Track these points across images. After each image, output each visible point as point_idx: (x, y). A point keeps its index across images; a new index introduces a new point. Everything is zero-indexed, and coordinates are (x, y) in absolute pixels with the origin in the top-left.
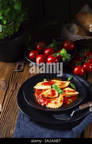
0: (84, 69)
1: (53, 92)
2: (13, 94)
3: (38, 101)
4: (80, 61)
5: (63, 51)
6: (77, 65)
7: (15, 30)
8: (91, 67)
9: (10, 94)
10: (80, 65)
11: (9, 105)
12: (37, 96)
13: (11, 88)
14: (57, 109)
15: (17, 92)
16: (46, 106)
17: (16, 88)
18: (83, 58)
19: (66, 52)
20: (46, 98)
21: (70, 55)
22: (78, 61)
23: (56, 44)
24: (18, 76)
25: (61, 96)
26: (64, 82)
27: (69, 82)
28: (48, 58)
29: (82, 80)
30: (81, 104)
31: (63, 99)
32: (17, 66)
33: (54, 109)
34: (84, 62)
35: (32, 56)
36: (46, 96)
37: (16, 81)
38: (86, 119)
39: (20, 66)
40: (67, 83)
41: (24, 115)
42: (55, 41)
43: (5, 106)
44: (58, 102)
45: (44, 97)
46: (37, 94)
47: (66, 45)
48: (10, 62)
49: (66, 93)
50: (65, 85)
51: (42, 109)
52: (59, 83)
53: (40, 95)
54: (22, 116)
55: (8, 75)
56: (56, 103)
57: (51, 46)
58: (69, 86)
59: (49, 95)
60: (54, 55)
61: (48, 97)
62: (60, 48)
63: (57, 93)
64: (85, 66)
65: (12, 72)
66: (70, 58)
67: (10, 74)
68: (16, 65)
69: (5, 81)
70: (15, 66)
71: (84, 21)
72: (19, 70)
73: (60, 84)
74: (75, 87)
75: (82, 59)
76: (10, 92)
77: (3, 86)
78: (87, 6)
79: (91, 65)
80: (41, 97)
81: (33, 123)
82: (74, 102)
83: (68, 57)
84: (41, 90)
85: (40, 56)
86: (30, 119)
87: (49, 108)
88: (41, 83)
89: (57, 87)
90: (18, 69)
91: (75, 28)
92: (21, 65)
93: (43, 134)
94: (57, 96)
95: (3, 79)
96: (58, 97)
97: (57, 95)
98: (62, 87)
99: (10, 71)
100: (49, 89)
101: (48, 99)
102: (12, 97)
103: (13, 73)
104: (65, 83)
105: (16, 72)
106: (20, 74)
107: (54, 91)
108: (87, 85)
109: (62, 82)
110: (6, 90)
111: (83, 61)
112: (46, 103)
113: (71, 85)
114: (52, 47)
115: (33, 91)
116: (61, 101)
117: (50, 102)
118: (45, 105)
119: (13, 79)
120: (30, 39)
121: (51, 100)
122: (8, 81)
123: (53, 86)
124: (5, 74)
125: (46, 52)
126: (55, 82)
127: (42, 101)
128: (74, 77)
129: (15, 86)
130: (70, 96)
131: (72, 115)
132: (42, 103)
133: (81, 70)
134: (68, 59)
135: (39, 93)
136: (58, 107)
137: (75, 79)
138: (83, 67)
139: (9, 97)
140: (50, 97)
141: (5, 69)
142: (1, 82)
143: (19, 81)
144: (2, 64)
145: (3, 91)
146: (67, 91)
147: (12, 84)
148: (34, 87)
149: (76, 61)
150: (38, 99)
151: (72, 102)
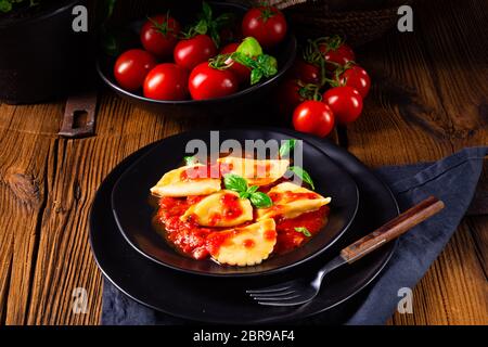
1: (231, 203)
2: (68, 225)
5: (248, 48)
6: (304, 96)
8: (356, 103)
9: (57, 223)
10: (315, 97)
11: (58, 269)
12: (168, 223)
13: (57, 202)
14: (256, 265)
15: (85, 214)
16: (213, 259)
17: (76, 198)
18: (323, 70)
20: (205, 227)
21: (274, 61)
22: (306, 82)
26: (267, 162)
27: (285, 163)
28: (195, 76)
31: (274, 228)
32: (69, 114)
35: (128, 71)
36: (205, 220)
37: (74, 173)
38: (373, 295)
40: (280, 167)
41: (125, 302)
42: (210, 13)
43: (44, 273)
44: (255, 238)
45: (200, 227)
46: (168, 217)
47: (253, 23)
48: (38, 103)
49: (282, 202)
51: (196, 269)
53: (182, 218)
54: (117, 308)
55: (38, 153)
56: (249, 244)
57: (197, 29)
59: (216, 216)
60: (214, 63)
61: (213, 222)
62: (231, 39)
63: (245, 205)
64: (333, 99)
65: (53, 140)
66: (275, 71)
67: (44, 147)
68: (63, 110)
69: (30, 175)
70: (61, 117)
72: (77, 131)
75: (319, 76)
76: (54, 217)
77: (22, 197)
79: (355, 96)
80: (187, 225)
82: (318, 236)
83: (270, 66)
84: (183, 199)
86: (151, 314)
87: (225, 266)
88: (175, 172)
89: (243, 182)
90: (75, 125)
92: (84, 112)
94: (250, 218)
95: (21, 170)
96: (254, 221)
97: (248, 215)
98: (264, 183)
99: (42, 138)
100: (214, 192)
101: (216, 233)
102: (66, 235)
103: (57, 142)
105: (67, 138)
106: (84, 143)
107: (236, 198)
108: (353, 167)
110: (37, 208)
111: (325, 80)
112: (209, 248)
114: (203, 32)
115: (150, 205)
116: (269, 235)
117: (227, 240)
118: (206, 256)
119: (59, 166)
120: (111, 8)
121: (228, 236)
122: (40, 176)
123: (227, 181)
124: (24, 149)
125: (182, 54)
127: (192, 240)
129: (70, 192)
130: (298, 215)
131: (318, 283)
133: (321, 115)
134: (271, 77)
135: (175, 209)
136: (259, 261)
138: (327, 103)
139: (56, 236)
140: (223, 222)
141: (21, 131)
142: (12, 179)
143: (86, 171)
144: (9, 114)
145: (28, 215)
146: (285, 196)
147: (60, 185)
148: (152, 190)
149: (300, 84)
150: (175, 234)
151: (309, 235)
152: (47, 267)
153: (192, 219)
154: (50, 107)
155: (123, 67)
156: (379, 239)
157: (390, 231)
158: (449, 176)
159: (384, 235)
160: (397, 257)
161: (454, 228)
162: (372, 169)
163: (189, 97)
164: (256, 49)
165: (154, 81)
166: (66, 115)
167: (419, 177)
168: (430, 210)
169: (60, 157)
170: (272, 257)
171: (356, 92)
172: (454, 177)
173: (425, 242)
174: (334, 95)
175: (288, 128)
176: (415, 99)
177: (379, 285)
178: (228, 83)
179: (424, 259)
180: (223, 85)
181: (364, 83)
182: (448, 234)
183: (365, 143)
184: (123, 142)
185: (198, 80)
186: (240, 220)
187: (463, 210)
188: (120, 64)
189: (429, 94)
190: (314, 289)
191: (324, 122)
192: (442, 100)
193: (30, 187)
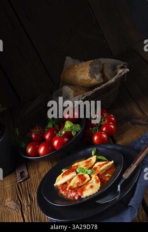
0: (105, 132)
1: (82, 178)
2: (32, 209)
3: (69, 197)
4: (95, 126)
5: (68, 125)
6: (94, 132)
8: (112, 127)
9: (28, 211)
10: (98, 131)
12: (63, 193)
13: (26, 204)
14: (96, 193)
15: (36, 204)
16: (82, 197)
17: (31, 200)
20: (76, 188)
21: (78, 125)
22: (92, 127)
24: (26, 186)
25: (93, 176)
26: (89, 159)
27: (95, 156)
28: (54, 141)
29: (110, 147)
30: (123, 172)
31: (98, 178)
32: (18, 174)
33: (94, 194)
34: (101, 126)
35: (31, 151)
36: (75, 186)
37: (28, 192)
38: (138, 184)
39: (22, 174)
40: (94, 159)
44: (93, 184)
45: (74, 189)
46: (63, 191)
49: (98, 169)
50: (91, 162)
51: (78, 202)
52: (82, 164)
53: (67, 189)
55: (13, 192)
56: (92, 187)
57: (49, 126)
58: (98, 160)
59: (78, 183)
60: (58, 135)
61: (78, 186)
62: (62, 124)
63: (86, 176)
64: (104, 129)
65: (16, 185)
66: (80, 128)
67: (14, 189)
68: (16, 174)
69: (13, 199)
70: (16, 176)
71: (75, 77)
72: (23, 179)
73: (85, 164)
74: (106, 157)
76: (26, 209)
77: (13, 207)
78: (68, 58)
79: (111, 125)
80: (70, 190)
82: (114, 175)
83: (78, 128)
84: (66, 183)
85: (43, 146)
87: (87, 197)
88: (60, 176)
89: (83, 169)
91: (68, 91)
92: (23, 172)
94: (90, 179)
95: (9, 199)
96: (91, 179)
97: (88, 178)
98: (90, 166)
99: (12, 186)
100: (75, 176)
101: (80, 188)
102: (33, 213)
103: (18, 185)
104: (91, 160)
105: (21, 182)
106: (27, 182)
107: (82, 175)
108: (119, 148)
109: (85, 161)
110: (20, 209)
112: (79, 194)
113: (100, 157)
114: (51, 127)
115: (56, 190)
116: (97, 181)
117: (84, 189)
118: (80, 197)
119: (21, 192)
121: (85, 187)
122: (17, 198)
123: (78, 171)
125: (47, 137)
126: (77, 166)
128: (98, 148)
129: (29, 199)
130: (104, 171)
131: (119, 189)
132: (75, 196)
133: (102, 136)
134: (79, 131)
135: (64, 188)
136: (97, 191)
137: (101, 149)
138: (102, 131)
139: (29, 214)
140: (81, 184)
141: (5, 187)
142: (7, 204)
143: (31, 190)
145: (17, 212)
146: (98, 167)
147: (24, 198)
148: (55, 185)
149: (91, 129)
150: (67, 195)
151: (111, 176)
153: (71, 188)
154: (11, 175)
155: (29, 150)
157: (136, 162)
159: (135, 164)
163: (55, 150)
164: (71, 124)
165: (42, 150)
167: (142, 141)
169: (21, 189)
170: (101, 188)
171: (111, 123)
174: (104, 127)
175: (91, 144)
176: (134, 116)
177: (139, 181)
178: (66, 139)
180: (65, 141)
181: (113, 119)
184: (40, 175)
185: (56, 143)
186: (86, 181)
188: (28, 149)
189: (138, 112)
190: (118, 192)
191: (104, 138)
192: (143, 113)
193: (14, 203)
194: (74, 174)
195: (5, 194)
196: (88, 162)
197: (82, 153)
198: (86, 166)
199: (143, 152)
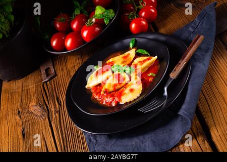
0: (145, 18)
2: (61, 116)
3: (104, 103)
4: (132, 10)
5: (99, 11)
6: (130, 18)
7: (10, 21)
8: (153, 11)
9: (56, 118)
10: (135, 17)
11: (64, 136)
12: (97, 97)
13: (53, 110)
14: (138, 98)
15: (66, 109)
16: (120, 103)
17: (60, 104)
18: (134, 4)
19: (104, 9)
20: (113, 92)
21: (112, 11)
22: (129, 12)
23: (82, 8)
24: (53, 86)
26: (126, 54)
27: (134, 50)
28: (83, 32)
29: (151, 37)
30: (170, 70)
32: (43, 72)
33: (135, 100)
34: (139, 10)
35: (57, 44)
36: (111, 89)
37: (55, 95)
38: (190, 87)
39: (47, 71)
40: (132, 53)
41: (95, 137)
42: (78, 4)
43: (59, 140)
44: (133, 87)
45: (110, 93)
46: (97, 95)
48: (29, 73)
50: (129, 57)
51: (116, 110)
52: (119, 60)
53: (102, 93)
54: (93, 140)
55: (38, 94)
56: (132, 90)
57: (76, 13)
58: (138, 55)
59: (115, 85)
60: (88, 24)
61: (114, 88)
62: (92, 10)
64: (143, 14)
65: (41, 85)
66: (114, 14)
67: (39, 90)
68: (40, 71)
69: (38, 104)
70: (41, 75)
73: (122, 60)
74: (147, 51)
75: (134, 7)
76: (54, 116)
77: (39, 114)
79: (152, 8)
80: (105, 95)
81: (115, 140)
82: (158, 74)
83: (111, 14)
84: (100, 85)
85: (69, 37)
86: (106, 136)
87: (126, 104)
90: (48, 76)
92: (49, 68)
93: (140, 145)
94: (129, 79)
95: (34, 104)
98: (128, 62)
99: (37, 86)
100: (110, 76)
101: (117, 92)
102: (62, 121)
103: (43, 85)
104: (129, 54)
105: (47, 82)
106: (54, 81)
108: (162, 38)
109: (122, 56)
110: (46, 116)
113: (139, 51)
114: (79, 13)
115: (88, 93)
117: (123, 93)
118: (117, 103)
119: (48, 95)
120: (39, 22)
121: (122, 91)
122: (43, 102)
124: (32, 95)
125: (74, 26)
126: (112, 62)
127: (109, 100)
128: (137, 39)
129: (57, 103)
130: (147, 69)
131: (166, 93)
132: (111, 102)
133: (141, 23)
134: (113, 18)
135: (98, 91)
136: (139, 95)
137: (140, 40)
138: (142, 17)
139: (58, 123)
140: (119, 87)
141: (28, 88)
142: (32, 109)
143: (59, 91)
144: (20, 83)
145: (44, 120)
146: (139, 64)
147: (52, 102)
148: (86, 87)
149: (127, 14)
150: (102, 100)
151: (155, 75)
152: (59, 137)
153: (106, 91)
154: (35, 72)
155: (54, 43)
156: (183, 63)
157: (186, 58)
158: (203, 23)
159: (184, 61)
160: (193, 67)
161: (213, 43)
162: (171, 35)
163: (85, 42)
164: (102, 10)
165: (69, 43)
166: (42, 73)
167: (191, 29)
168: (199, 41)
169: (47, 91)
170: (143, 91)
171: (151, 7)
172: (205, 22)
173: (203, 55)
174: (143, 12)
175: (129, 34)
177: (190, 82)
178: (97, 29)
179: (205, 62)
180: (96, 31)
182: (212, 47)
183: (165, 25)
184: (69, 72)
185: (85, 34)
187: (214, 34)
190: (165, 96)
191: (143, 25)
193: (40, 109)
194: (109, 73)
195: (29, 96)
196: (125, 57)
197: (117, 45)
198: (123, 62)
199: (194, 44)
